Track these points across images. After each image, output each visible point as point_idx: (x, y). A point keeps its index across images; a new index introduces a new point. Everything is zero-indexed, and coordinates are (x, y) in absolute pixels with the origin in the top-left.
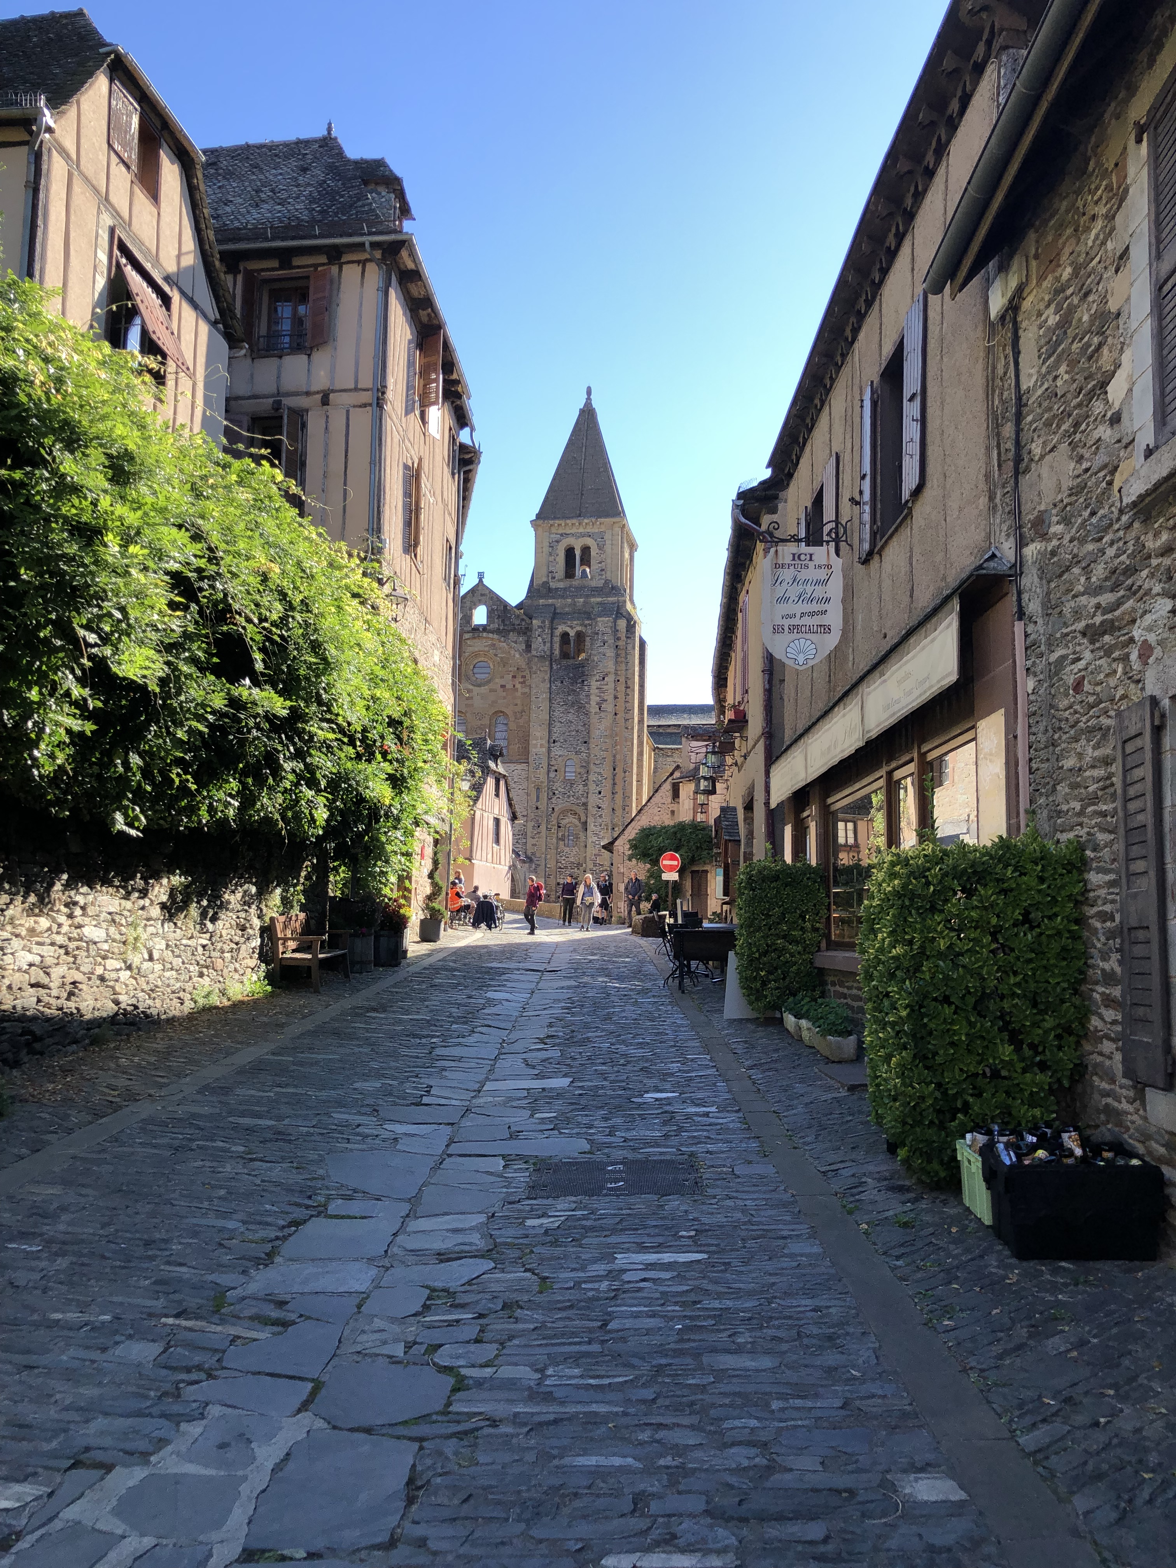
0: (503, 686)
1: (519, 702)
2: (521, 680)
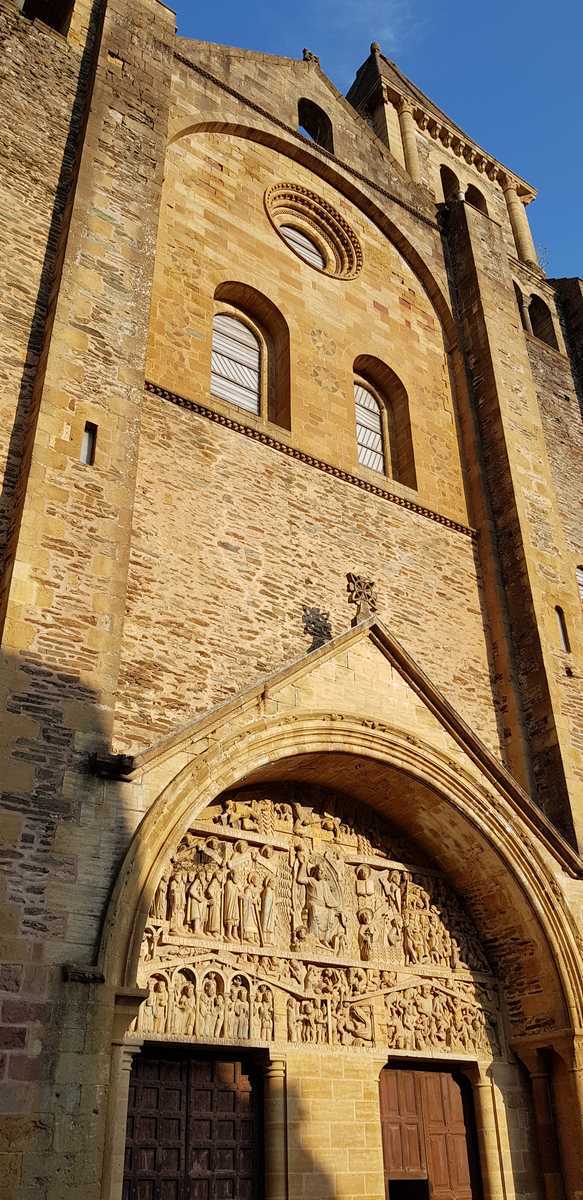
0: (380, 308)
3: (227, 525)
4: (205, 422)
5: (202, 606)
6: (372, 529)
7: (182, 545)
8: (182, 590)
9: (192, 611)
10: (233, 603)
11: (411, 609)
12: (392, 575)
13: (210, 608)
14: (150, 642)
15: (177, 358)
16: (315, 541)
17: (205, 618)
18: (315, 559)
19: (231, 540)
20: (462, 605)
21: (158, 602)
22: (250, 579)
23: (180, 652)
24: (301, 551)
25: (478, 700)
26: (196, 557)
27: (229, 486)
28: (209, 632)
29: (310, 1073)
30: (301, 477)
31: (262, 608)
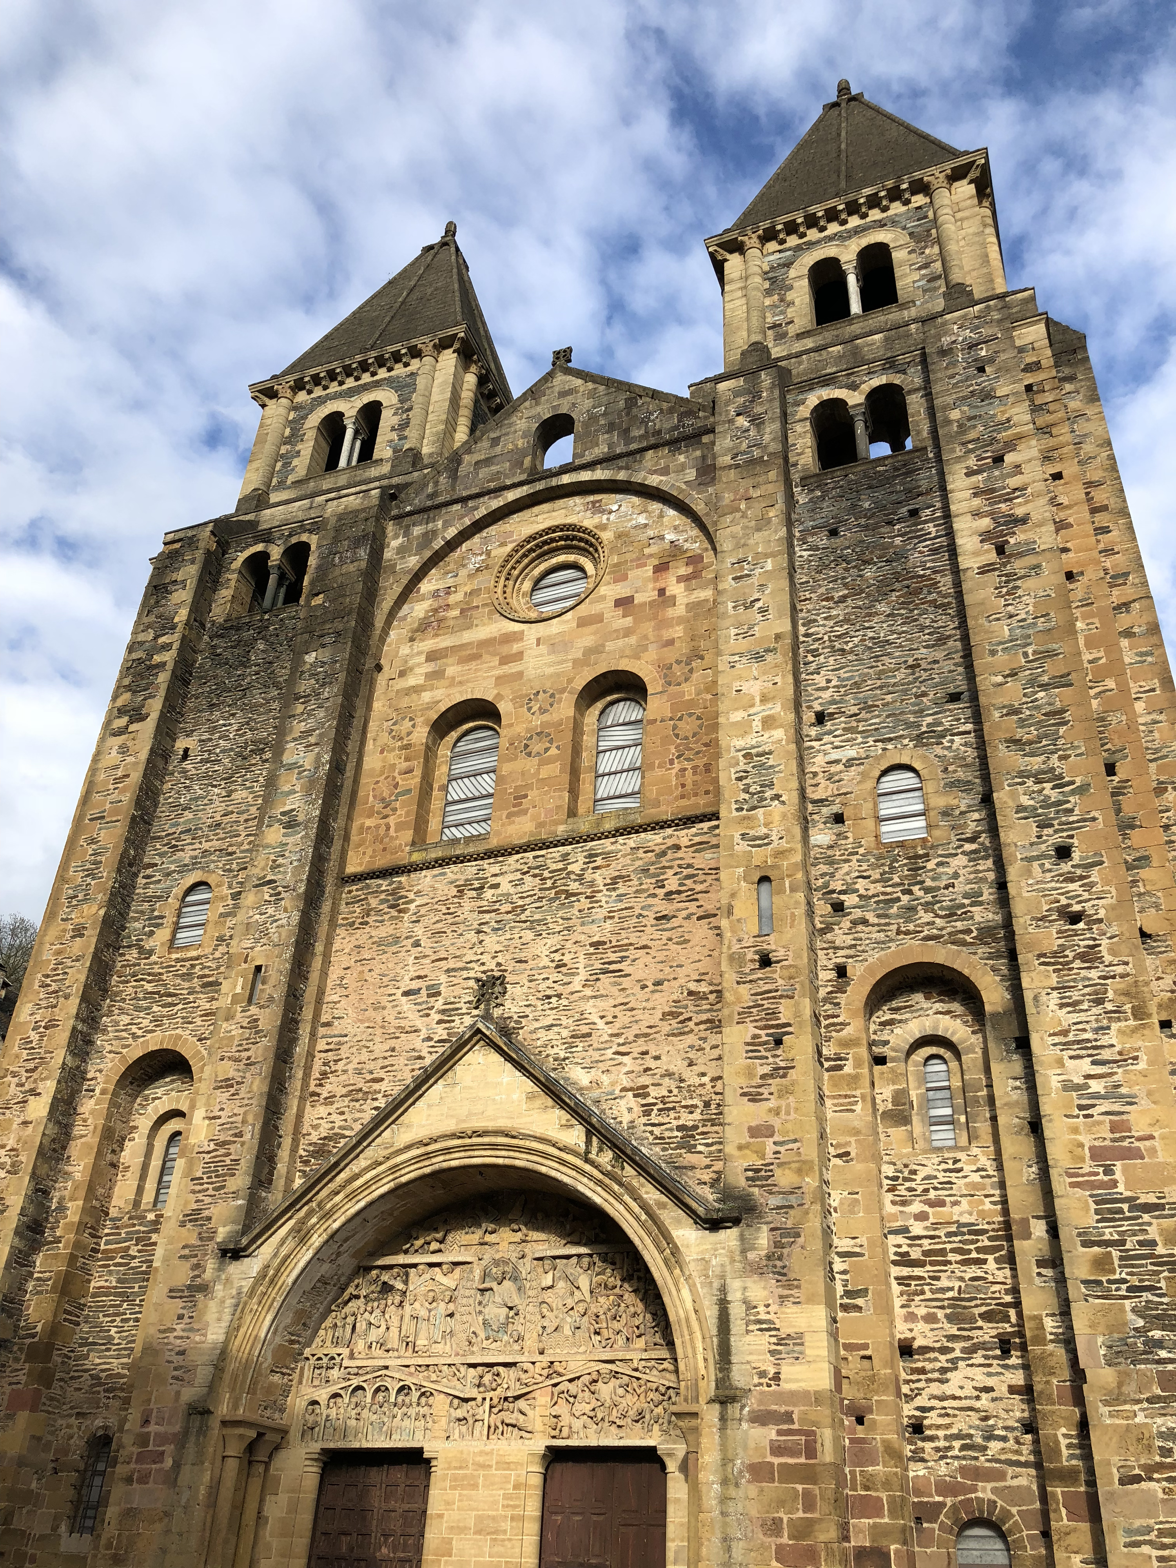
0: (623, 603)
1: (678, 632)
2: (683, 571)
3: (413, 971)
4: (403, 879)
5: (381, 1063)
6: (574, 886)
7: (371, 1013)
8: (365, 1056)
9: (371, 1072)
10: (407, 1048)
11: (613, 957)
12: (594, 927)
13: (386, 1062)
14: (334, 1117)
15: (382, 831)
16: (502, 938)
17: (382, 1074)
18: (500, 959)
19: (415, 985)
20: (688, 917)
21: (345, 1077)
22: (428, 1015)
23: (358, 1115)
24: (485, 958)
25: (696, 1029)
26: (379, 1019)
27: (419, 931)
28: (383, 1086)
29: (461, 1468)
30: (496, 875)
31: (436, 1038)
